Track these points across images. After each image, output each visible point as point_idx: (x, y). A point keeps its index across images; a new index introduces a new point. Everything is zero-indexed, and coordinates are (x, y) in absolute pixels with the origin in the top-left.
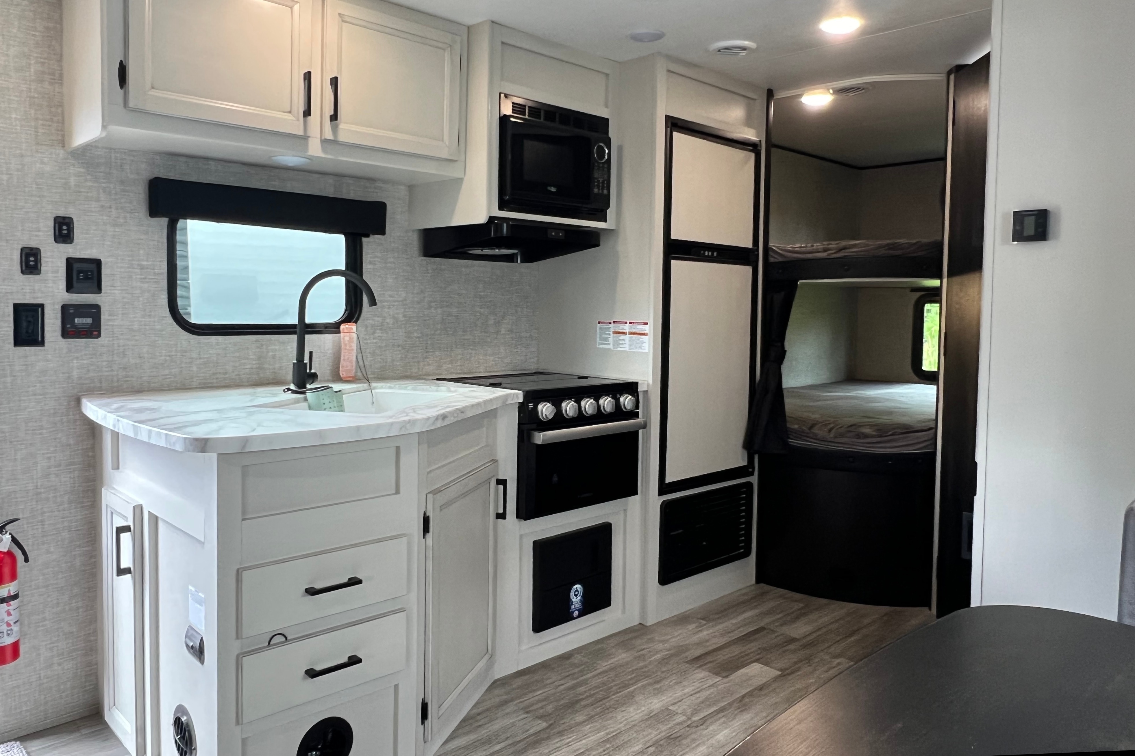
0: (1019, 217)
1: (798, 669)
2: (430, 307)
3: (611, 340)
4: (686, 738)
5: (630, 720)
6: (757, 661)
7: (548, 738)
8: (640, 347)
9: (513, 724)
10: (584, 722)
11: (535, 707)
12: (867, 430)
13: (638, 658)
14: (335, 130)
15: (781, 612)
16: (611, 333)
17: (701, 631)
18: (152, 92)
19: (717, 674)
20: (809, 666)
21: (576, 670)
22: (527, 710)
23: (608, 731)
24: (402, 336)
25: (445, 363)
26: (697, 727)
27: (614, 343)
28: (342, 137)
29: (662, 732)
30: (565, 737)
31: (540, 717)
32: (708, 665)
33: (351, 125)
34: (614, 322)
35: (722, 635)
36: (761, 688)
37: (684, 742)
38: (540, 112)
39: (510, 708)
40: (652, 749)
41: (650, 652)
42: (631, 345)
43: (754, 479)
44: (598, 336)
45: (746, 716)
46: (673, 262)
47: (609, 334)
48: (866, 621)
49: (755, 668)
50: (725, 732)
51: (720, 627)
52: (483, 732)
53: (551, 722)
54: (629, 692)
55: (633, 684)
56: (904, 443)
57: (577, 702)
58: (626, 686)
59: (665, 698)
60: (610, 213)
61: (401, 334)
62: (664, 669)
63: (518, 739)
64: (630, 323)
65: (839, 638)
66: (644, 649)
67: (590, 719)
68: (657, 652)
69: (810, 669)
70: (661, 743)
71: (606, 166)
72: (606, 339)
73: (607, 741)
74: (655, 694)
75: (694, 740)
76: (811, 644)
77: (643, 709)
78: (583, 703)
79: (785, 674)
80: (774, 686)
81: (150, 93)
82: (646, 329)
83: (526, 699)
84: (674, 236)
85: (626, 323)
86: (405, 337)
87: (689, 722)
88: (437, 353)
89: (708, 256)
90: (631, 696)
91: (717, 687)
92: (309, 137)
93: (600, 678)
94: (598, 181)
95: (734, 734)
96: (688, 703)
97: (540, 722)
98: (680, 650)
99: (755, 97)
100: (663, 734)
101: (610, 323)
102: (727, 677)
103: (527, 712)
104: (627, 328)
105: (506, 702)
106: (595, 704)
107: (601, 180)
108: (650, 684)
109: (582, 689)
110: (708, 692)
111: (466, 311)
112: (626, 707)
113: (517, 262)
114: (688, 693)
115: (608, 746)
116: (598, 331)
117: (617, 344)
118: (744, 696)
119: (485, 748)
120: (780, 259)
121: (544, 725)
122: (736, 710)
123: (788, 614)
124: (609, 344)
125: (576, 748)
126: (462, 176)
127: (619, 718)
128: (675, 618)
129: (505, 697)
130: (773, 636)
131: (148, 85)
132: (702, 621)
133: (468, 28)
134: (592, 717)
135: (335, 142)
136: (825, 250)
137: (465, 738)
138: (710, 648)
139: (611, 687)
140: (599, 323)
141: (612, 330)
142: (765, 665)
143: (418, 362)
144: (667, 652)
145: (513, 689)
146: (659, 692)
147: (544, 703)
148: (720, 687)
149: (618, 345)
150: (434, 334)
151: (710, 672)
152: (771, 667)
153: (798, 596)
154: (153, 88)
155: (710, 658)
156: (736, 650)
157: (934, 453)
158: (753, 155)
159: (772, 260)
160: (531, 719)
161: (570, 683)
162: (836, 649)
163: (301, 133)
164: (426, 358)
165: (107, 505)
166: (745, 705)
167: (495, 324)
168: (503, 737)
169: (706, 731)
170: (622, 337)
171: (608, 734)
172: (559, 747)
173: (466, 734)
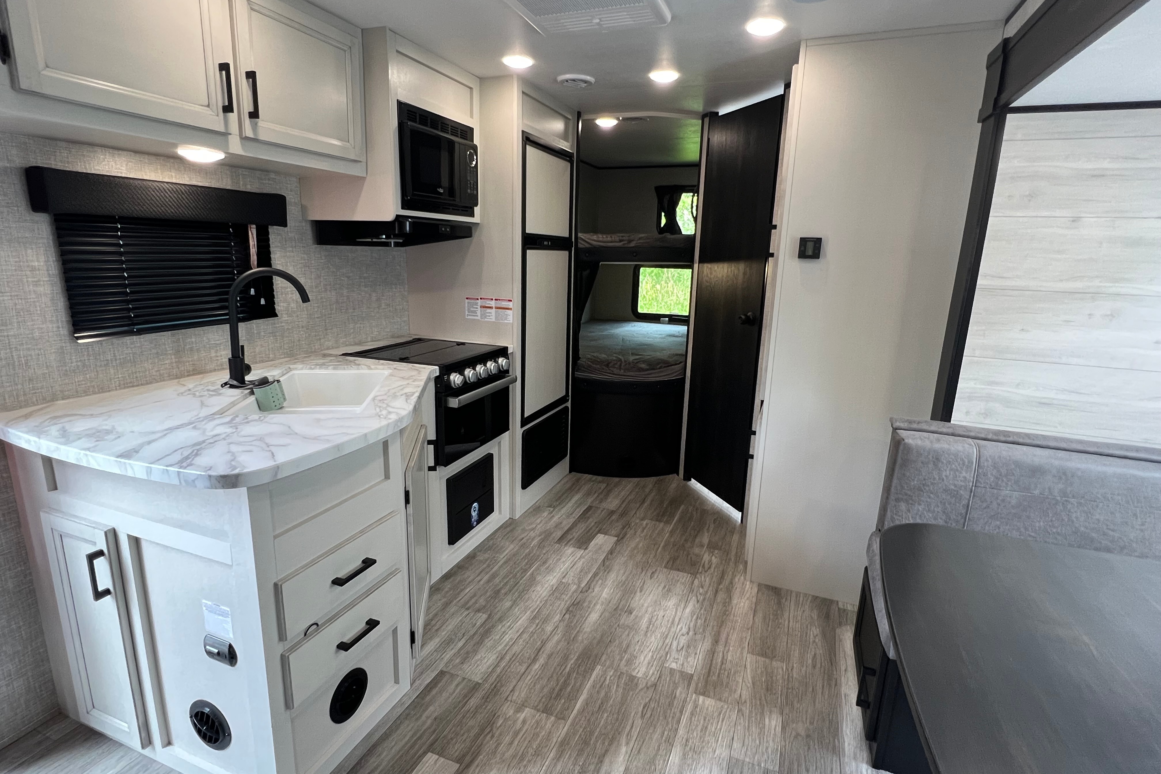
0: (804, 241)
1: (625, 534)
2: (326, 290)
3: (479, 313)
4: (584, 602)
5: (542, 597)
6: (599, 532)
7: (493, 626)
8: (506, 319)
9: (462, 622)
10: (512, 605)
11: (471, 603)
12: (643, 366)
13: (523, 546)
14: (255, 128)
15: (595, 492)
16: (479, 307)
17: (553, 516)
18: (47, 73)
19: (580, 548)
20: (631, 529)
21: (485, 566)
22: (465, 606)
23: (531, 609)
24: (305, 317)
25: (341, 338)
26: (587, 591)
27: (481, 315)
28: (262, 137)
29: (566, 601)
30: (505, 622)
31: (478, 611)
32: (571, 542)
33: (269, 124)
34: (481, 299)
35: (568, 517)
36: (611, 552)
37: (585, 604)
38: (427, 120)
39: (452, 609)
40: (567, 616)
41: (528, 540)
42: (496, 318)
43: (569, 404)
44: (466, 309)
45: (612, 576)
46: (528, 251)
47: (477, 308)
48: (647, 490)
49: (600, 539)
50: (606, 590)
51: (563, 511)
52: (444, 634)
53: (489, 613)
54: (530, 575)
55: (530, 568)
56: (665, 374)
57: (499, 591)
58: (525, 571)
59: (556, 574)
60: (477, 210)
61: (304, 316)
62: (544, 552)
63: (472, 633)
64: (495, 300)
65: (638, 506)
66: (523, 538)
67: (514, 603)
68: (533, 539)
69: (632, 531)
70: (571, 609)
71: (475, 170)
72: (475, 312)
73: (535, 618)
74: (548, 573)
75: (590, 602)
76: (623, 514)
77: (546, 586)
78: (503, 591)
79: (621, 538)
80: (618, 548)
81: (44, 72)
82: (510, 305)
83: (461, 598)
84: (528, 231)
85: (492, 299)
86: (308, 318)
87: (580, 589)
88: (335, 330)
89: (546, 245)
90: (533, 578)
91: (584, 557)
92: (230, 134)
93: (505, 569)
94: (470, 183)
95: (612, 590)
96: (572, 574)
97: (481, 614)
98: (547, 535)
99: (570, 117)
100: (568, 602)
101: (478, 299)
102: (586, 549)
103: (468, 609)
104: (493, 303)
105: (447, 605)
106: (512, 590)
107: (472, 182)
108: (540, 566)
109: (497, 580)
110: (581, 563)
111: (354, 291)
112: (535, 587)
113: (391, 246)
114: (569, 566)
115: (537, 621)
116: (466, 305)
117: (483, 316)
118: (604, 561)
119: (451, 647)
120: (587, 245)
121: (485, 616)
122: (604, 573)
123: (602, 493)
124: (477, 316)
125: (517, 629)
126: (365, 175)
127: (533, 597)
128: (531, 510)
129: (444, 600)
130: (599, 511)
131: (41, 65)
132: (549, 508)
133: (362, 30)
134: (515, 601)
135: (255, 140)
136: (621, 241)
137: (432, 643)
138: (566, 529)
139: (516, 574)
140: (467, 298)
141: (479, 304)
142: (605, 534)
143: (320, 339)
144: (540, 538)
145: (447, 592)
146: (550, 570)
147: (475, 598)
148: (586, 557)
149: (485, 317)
150: (331, 314)
151: (574, 547)
152: (610, 535)
153: (600, 478)
154: (47, 67)
155: (569, 537)
156: (582, 527)
157: (684, 379)
158: (569, 164)
159: (580, 246)
160: (473, 613)
161: (486, 577)
162: (641, 513)
163: (222, 129)
164: (326, 334)
165: (52, 529)
166: (608, 567)
167: (377, 300)
168: (460, 635)
169: (594, 593)
170: (488, 310)
171: (533, 612)
172: (504, 632)
173: (431, 639)
